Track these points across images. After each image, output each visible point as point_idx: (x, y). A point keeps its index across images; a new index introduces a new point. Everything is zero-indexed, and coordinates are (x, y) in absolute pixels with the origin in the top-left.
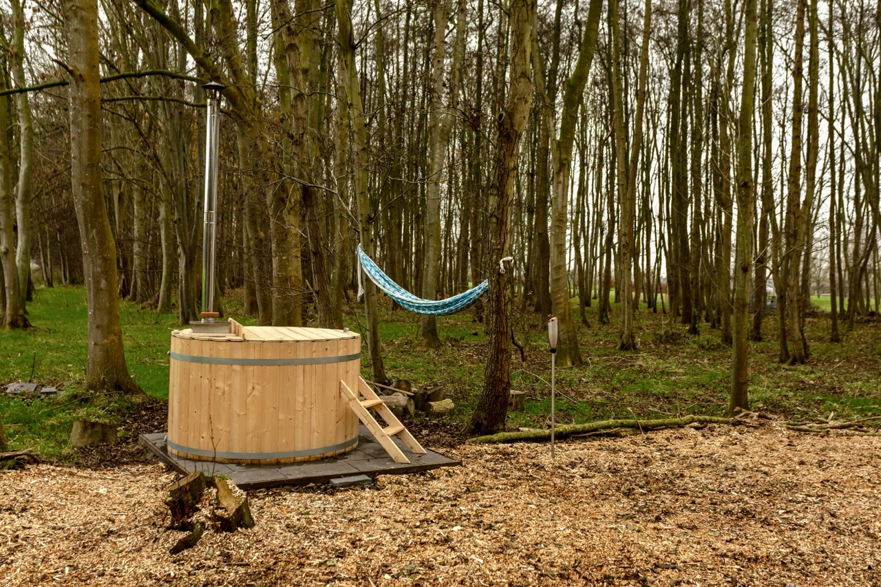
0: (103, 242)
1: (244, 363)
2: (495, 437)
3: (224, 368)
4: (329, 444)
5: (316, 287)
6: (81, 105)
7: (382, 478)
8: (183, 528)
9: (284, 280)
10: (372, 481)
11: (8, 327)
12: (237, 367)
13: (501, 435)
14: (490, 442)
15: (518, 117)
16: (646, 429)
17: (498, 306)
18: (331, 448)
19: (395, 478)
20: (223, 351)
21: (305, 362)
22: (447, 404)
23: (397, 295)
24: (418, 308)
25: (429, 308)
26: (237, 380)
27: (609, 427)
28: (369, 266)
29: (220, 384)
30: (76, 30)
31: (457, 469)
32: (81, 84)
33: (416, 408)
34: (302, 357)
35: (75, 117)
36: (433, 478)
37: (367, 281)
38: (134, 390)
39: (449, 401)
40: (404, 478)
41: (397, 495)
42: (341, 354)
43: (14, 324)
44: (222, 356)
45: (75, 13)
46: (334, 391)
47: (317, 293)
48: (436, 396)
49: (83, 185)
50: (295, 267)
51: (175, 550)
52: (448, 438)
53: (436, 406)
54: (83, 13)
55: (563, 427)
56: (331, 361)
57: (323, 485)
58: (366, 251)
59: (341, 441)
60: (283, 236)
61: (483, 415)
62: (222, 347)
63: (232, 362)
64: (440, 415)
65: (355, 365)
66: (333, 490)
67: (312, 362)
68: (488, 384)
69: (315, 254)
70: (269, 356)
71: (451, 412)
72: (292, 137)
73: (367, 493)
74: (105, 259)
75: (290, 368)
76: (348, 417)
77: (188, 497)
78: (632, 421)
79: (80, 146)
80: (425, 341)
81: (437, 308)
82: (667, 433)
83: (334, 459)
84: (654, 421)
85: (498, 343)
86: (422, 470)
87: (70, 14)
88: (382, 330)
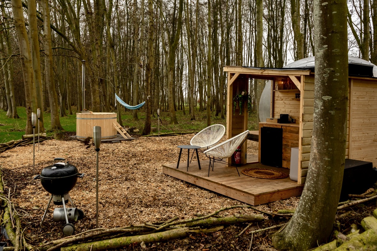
0: (54, 94)
1: (93, 119)
2: (147, 136)
3: (89, 120)
4: (111, 135)
5: (104, 104)
6: (48, 62)
7: (122, 141)
8: (87, 145)
9: (95, 102)
10: (120, 141)
11: (13, 118)
12: (92, 120)
13: (149, 135)
14: (146, 137)
15: (150, 65)
16: (183, 134)
17: (147, 107)
18: (111, 136)
19: (125, 141)
20: (89, 117)
21: (106, 119)
22: (137, 130)
23: (125, 105)
24: (130, 108)
25: (132, 108)
26: (92, 123)
27: (174, 133)
28: (118, 98)
29: (88, 123)
30: (46, 44)
31: (138, 140)
32: (48, 57)
33: (130, 131)
34: (105, 117)
35: (47, 65)
36: (133, 141)
37: (118, 102)
38: (62, 129)
39: (138, 129)
40: (127, 141)
41: (125, 143)
42: (113, 117)
43: (15, 117)
44: (89, 118)
45: (46, 40)
46: (112, 125)
47: (105, 105)
48: (135, 129)
49: (49, 81)
50: (98, 99)
51: (87, 148)
52: (137, 136)
53: (135, 131)
54: (48, 40)
55: (162, 133)
56: (111, 118)
57: (111, 142)
58: (117, 95)
59: (113, 135)
60: (94, 91)
61: (145, 131)
62: (88, 116)
63: (91, 119)
64: (136, 132)
65: (116, 120)
66: (112, 143)
67: (107, 119)
68: (146, 124)
69: (104, 95)
70: (98, 117)
71: (138, 132)
72: (97, 66)
73: (119, 143)
74: (55, 98)
75: (103, 120)
76: (115, 130)
77: (88, 140)
78: (179, 132)
79: (48, 72)
80: (134, 119)
81: (134, 108)
82: (187, 135)
83: (112, 138)
84: (185, 132)
85: (148, 115)
86: (130, 140)
87: (45, 40)
88: (122, 117)
